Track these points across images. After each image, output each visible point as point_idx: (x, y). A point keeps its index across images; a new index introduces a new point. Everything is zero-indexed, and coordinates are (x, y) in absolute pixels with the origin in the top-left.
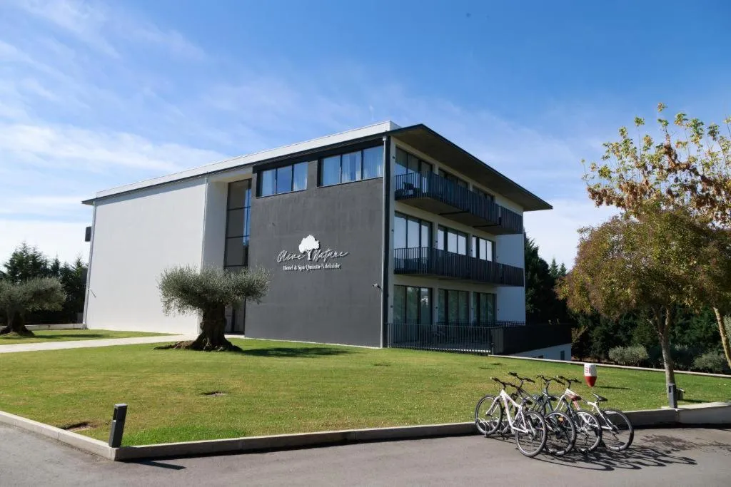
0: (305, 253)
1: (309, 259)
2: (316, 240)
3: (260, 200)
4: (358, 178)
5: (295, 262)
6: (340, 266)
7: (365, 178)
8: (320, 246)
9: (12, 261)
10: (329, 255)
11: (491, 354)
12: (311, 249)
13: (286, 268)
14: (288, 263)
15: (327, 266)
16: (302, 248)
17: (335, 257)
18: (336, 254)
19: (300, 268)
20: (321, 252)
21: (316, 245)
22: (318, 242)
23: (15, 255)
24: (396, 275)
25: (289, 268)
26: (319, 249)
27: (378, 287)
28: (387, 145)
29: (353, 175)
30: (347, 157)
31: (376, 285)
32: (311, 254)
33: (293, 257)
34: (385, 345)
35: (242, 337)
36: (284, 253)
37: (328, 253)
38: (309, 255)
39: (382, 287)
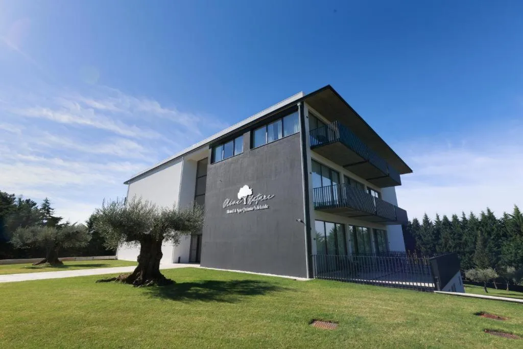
0: (242, 199)
1: (245, 203)
2: (250, 188)
3: (213, 166)
4: (280, 137)
5: (235, 206)
6: (268, 207)
7: (285, 136)
8: (253, 192)
9: (90, 219)
10: (259, 198)
11: (436, 289)
12: (246, 195)
13: (228, 212)
14: (230, 208)
15: (258, 208)
16: (240, 195)
17: (264, 200)
18: (265, 197)
19: (239, 211)
20: (254, 197)
21: (250, 192)
22: (251, 189)
23: (92, 216)
24: (316, 211)
25: (231, 212)
26: (251, 195)
27: (302, 221)
28: (301, 108)
29: (276, 136)
30: (271, 126)
31: (299, 220)
32: (246, 199)
33: (233, 203)
34: (311, 276)
35: (197, 266)
36: (227, 200)
37: (259, 197)
38: (245, 199)
39: (305, 221)
